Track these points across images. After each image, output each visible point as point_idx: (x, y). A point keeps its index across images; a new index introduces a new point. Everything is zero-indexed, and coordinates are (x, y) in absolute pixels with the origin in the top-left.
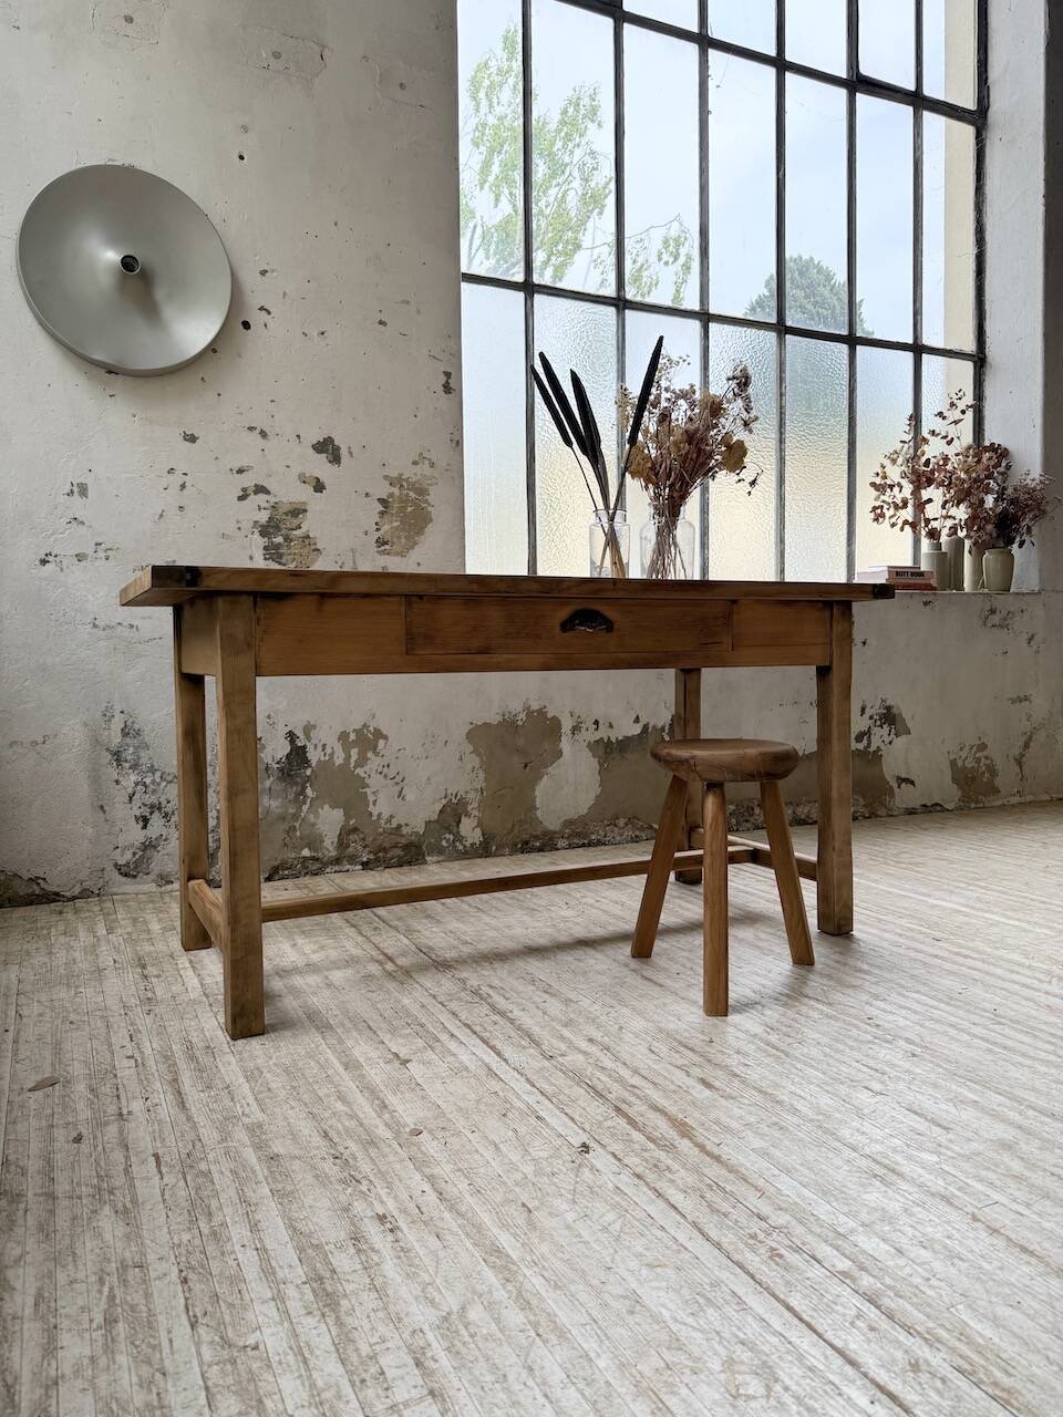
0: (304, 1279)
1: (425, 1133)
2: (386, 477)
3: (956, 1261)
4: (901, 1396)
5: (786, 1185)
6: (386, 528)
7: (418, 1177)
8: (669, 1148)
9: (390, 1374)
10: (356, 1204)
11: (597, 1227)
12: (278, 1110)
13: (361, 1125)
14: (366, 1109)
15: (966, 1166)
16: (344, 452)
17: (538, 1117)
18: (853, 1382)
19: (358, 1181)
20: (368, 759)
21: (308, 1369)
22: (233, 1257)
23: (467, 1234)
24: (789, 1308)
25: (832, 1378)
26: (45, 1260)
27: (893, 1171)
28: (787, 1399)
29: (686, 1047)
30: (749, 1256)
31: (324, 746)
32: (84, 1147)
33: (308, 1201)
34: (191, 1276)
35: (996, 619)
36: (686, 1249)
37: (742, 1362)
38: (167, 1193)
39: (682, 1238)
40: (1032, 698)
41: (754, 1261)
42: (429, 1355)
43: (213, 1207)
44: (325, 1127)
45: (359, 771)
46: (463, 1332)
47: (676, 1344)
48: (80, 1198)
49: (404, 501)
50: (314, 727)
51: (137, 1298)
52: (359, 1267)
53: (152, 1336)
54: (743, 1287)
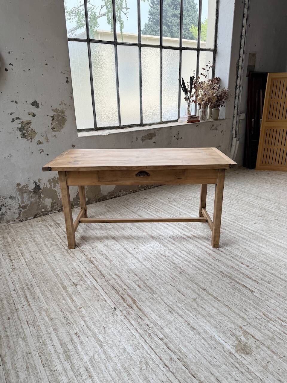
0: (63, 352)
1: (82, 308)
2: (52, 110)
3: (181, 333)
4: (168, 366)
5: (153, 316)
6: (54, 124)
7: (82, 321)
8: (131, 307)
9: (82, 373)
10: (70, 330)
11: (117, 331)
12: (50, 304)
13: (69, 306)
14: (69, 302)
15: (186, 306)
16: (40, 105)
17: (105, 301)
18: (161, 364)
19: (70, 324)
20: (56, 185)
21: (67, 374)
22: (48, 348)
23: (93, 336)
24: (151, 348)
25: (158, 363)
26: (11, 354)
27: (173, 309)
28: (150, 369)
29: (135, 274)
30: (145, 336)
31: (44, 184)
32: (11, 321)
33: (61, 331)
34: (41, 354)
35: (214, 127)
36: (134, 335)
37: (143, 362)
38: (31, 332)
39: (133, 332)
40: (221, 146)
41: (146, 337)
42: (88, 367)
43: (42, 335)
44: (61, 308)
45: (54, 189)
46: (94, 361)
47: (132, 359)
48: (13, 336)
49: (58, 116)
50: (41, 179)
51: (32, 362)
52: (73, 347)
53: (37, 371)
54: (143, 343)
